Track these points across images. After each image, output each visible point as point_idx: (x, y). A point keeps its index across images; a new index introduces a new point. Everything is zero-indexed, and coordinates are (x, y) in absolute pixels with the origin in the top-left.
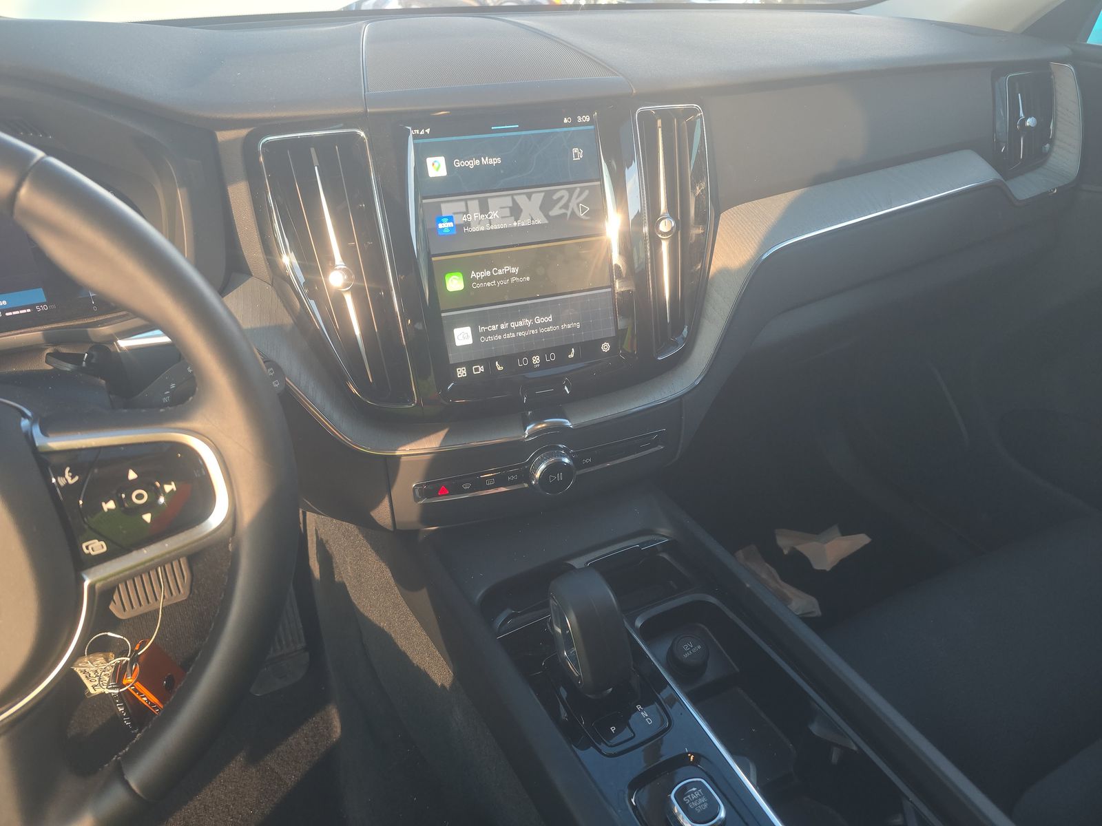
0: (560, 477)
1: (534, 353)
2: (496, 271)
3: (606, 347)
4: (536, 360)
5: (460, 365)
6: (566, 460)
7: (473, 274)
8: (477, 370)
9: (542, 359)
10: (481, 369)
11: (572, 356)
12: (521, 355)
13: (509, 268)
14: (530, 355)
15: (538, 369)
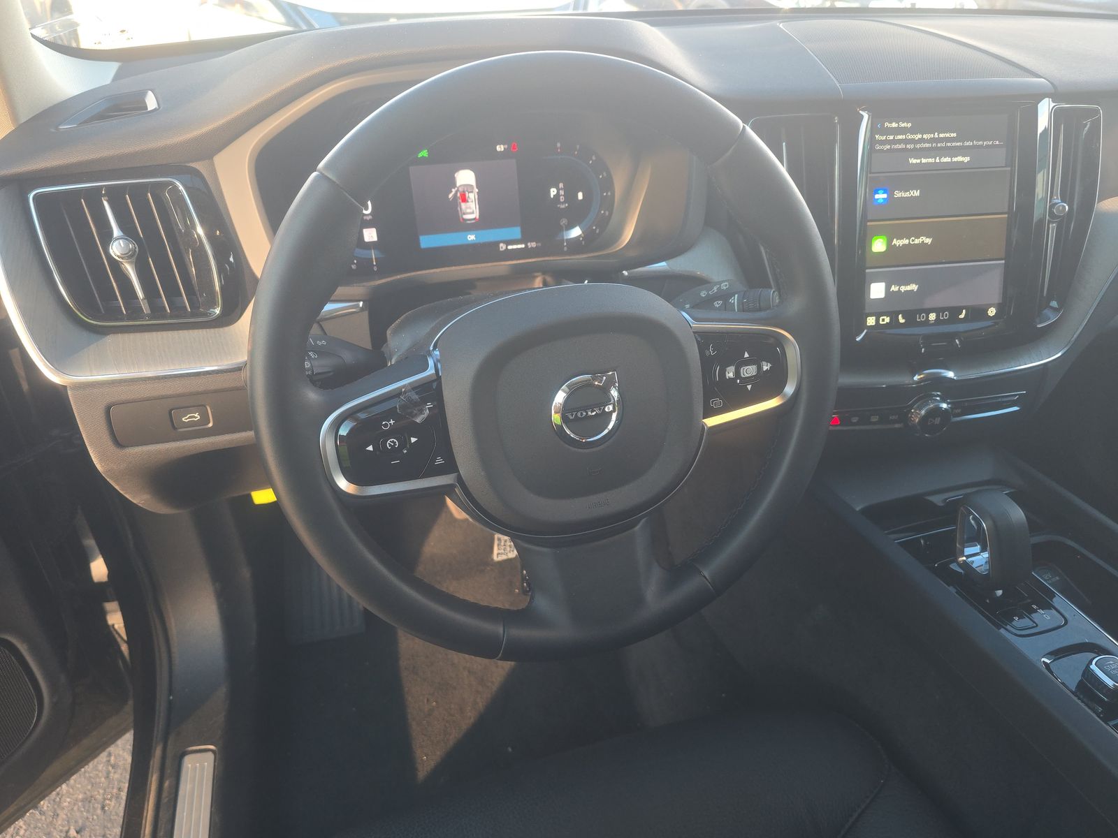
0: (937, 421)
1: (932, 310)
2: (913, 241)
3: (992, 312)
4: (932, 317)
5: (871, 315)
6: (944, 406)
7: (895, 242)
8: (883, 320)
9: (938, 316)
10: (887, 320)
11: (962, 316)
12: (921, 311)
13: (924, 238)
14: (928, 311)
15: (932, 325)
